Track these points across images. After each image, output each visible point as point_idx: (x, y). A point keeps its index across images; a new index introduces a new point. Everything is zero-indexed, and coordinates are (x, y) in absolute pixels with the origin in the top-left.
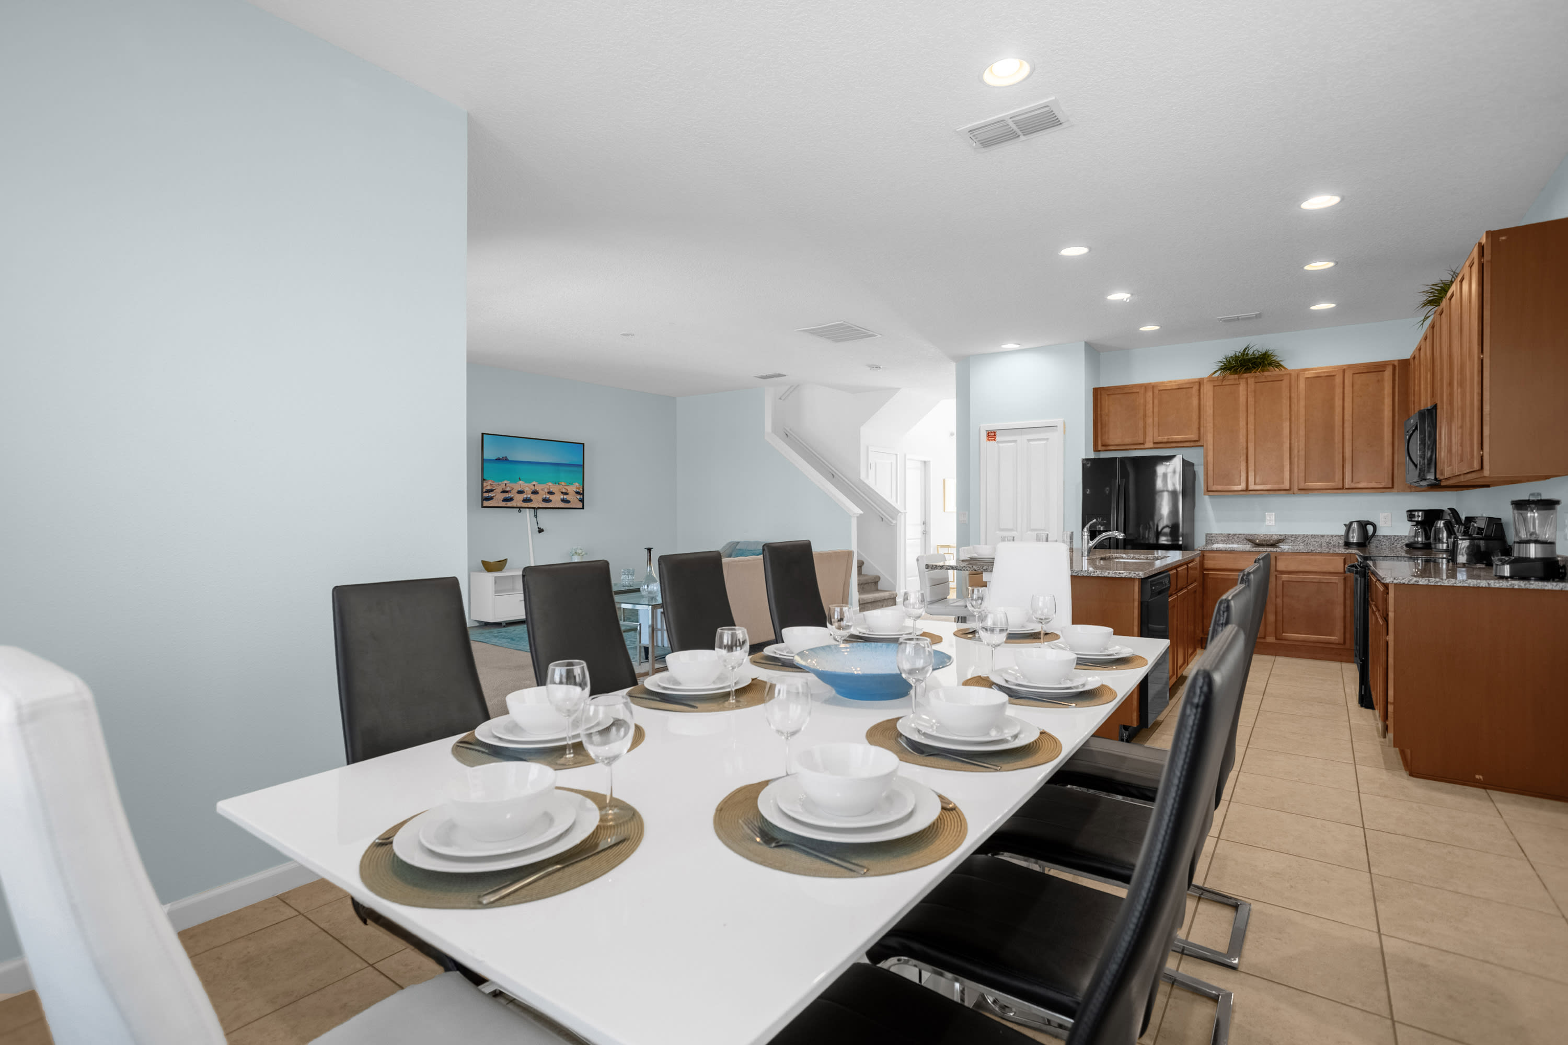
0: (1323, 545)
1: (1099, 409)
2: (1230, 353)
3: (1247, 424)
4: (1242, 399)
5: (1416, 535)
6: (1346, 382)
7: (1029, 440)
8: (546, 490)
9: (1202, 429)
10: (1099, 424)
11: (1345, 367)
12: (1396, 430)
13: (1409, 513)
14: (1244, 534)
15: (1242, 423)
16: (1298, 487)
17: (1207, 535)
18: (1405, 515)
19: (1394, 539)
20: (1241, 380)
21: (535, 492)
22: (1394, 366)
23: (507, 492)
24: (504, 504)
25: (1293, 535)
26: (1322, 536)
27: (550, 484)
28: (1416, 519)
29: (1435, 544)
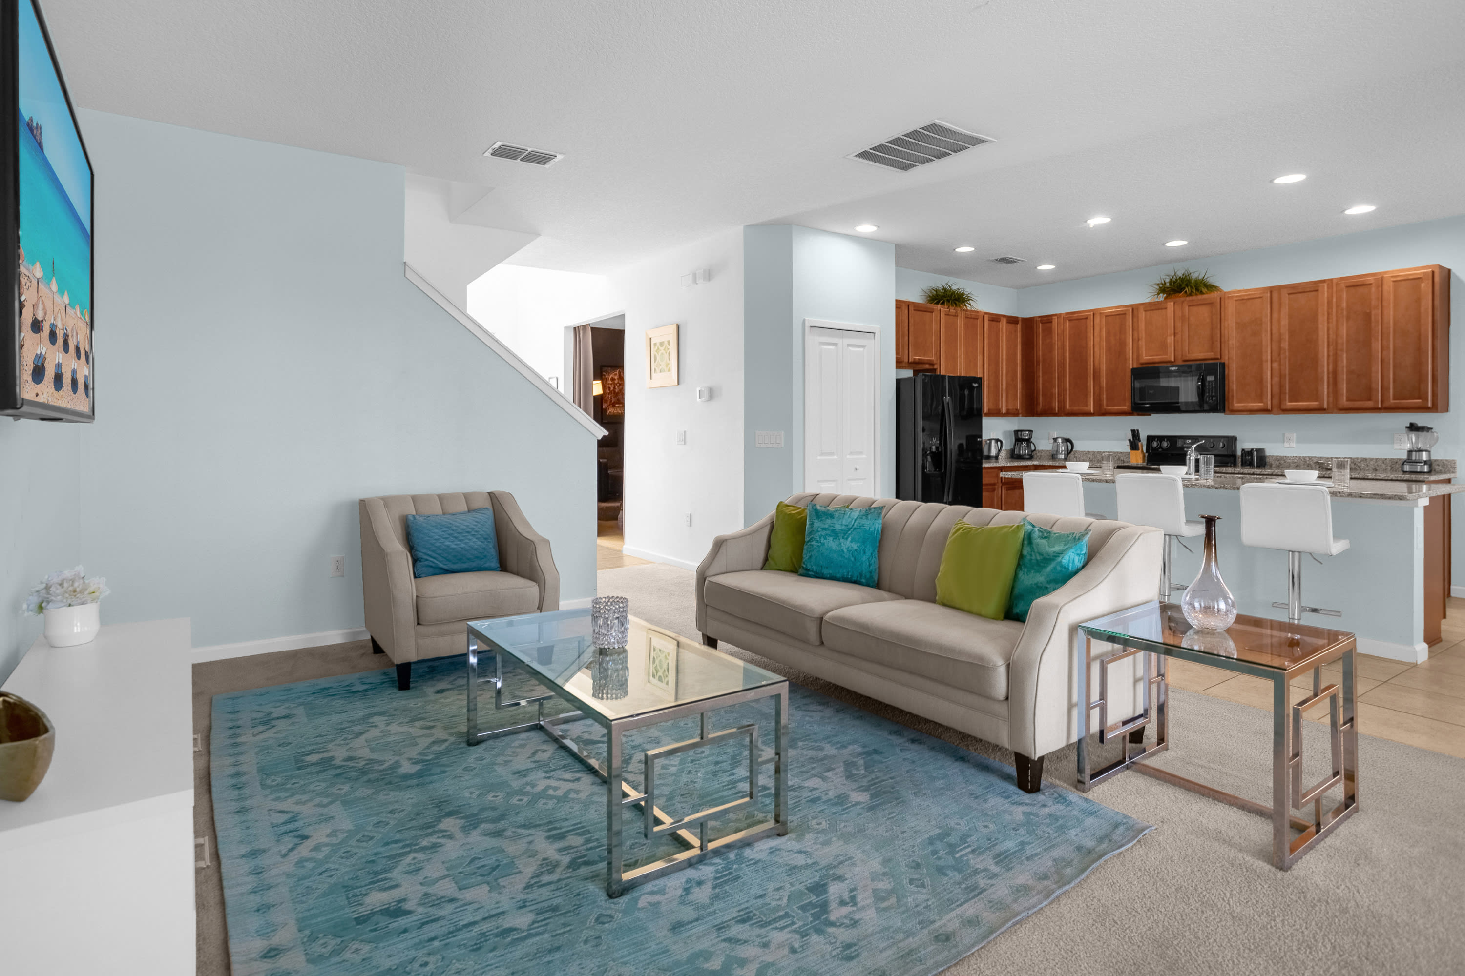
7: (849, 345)
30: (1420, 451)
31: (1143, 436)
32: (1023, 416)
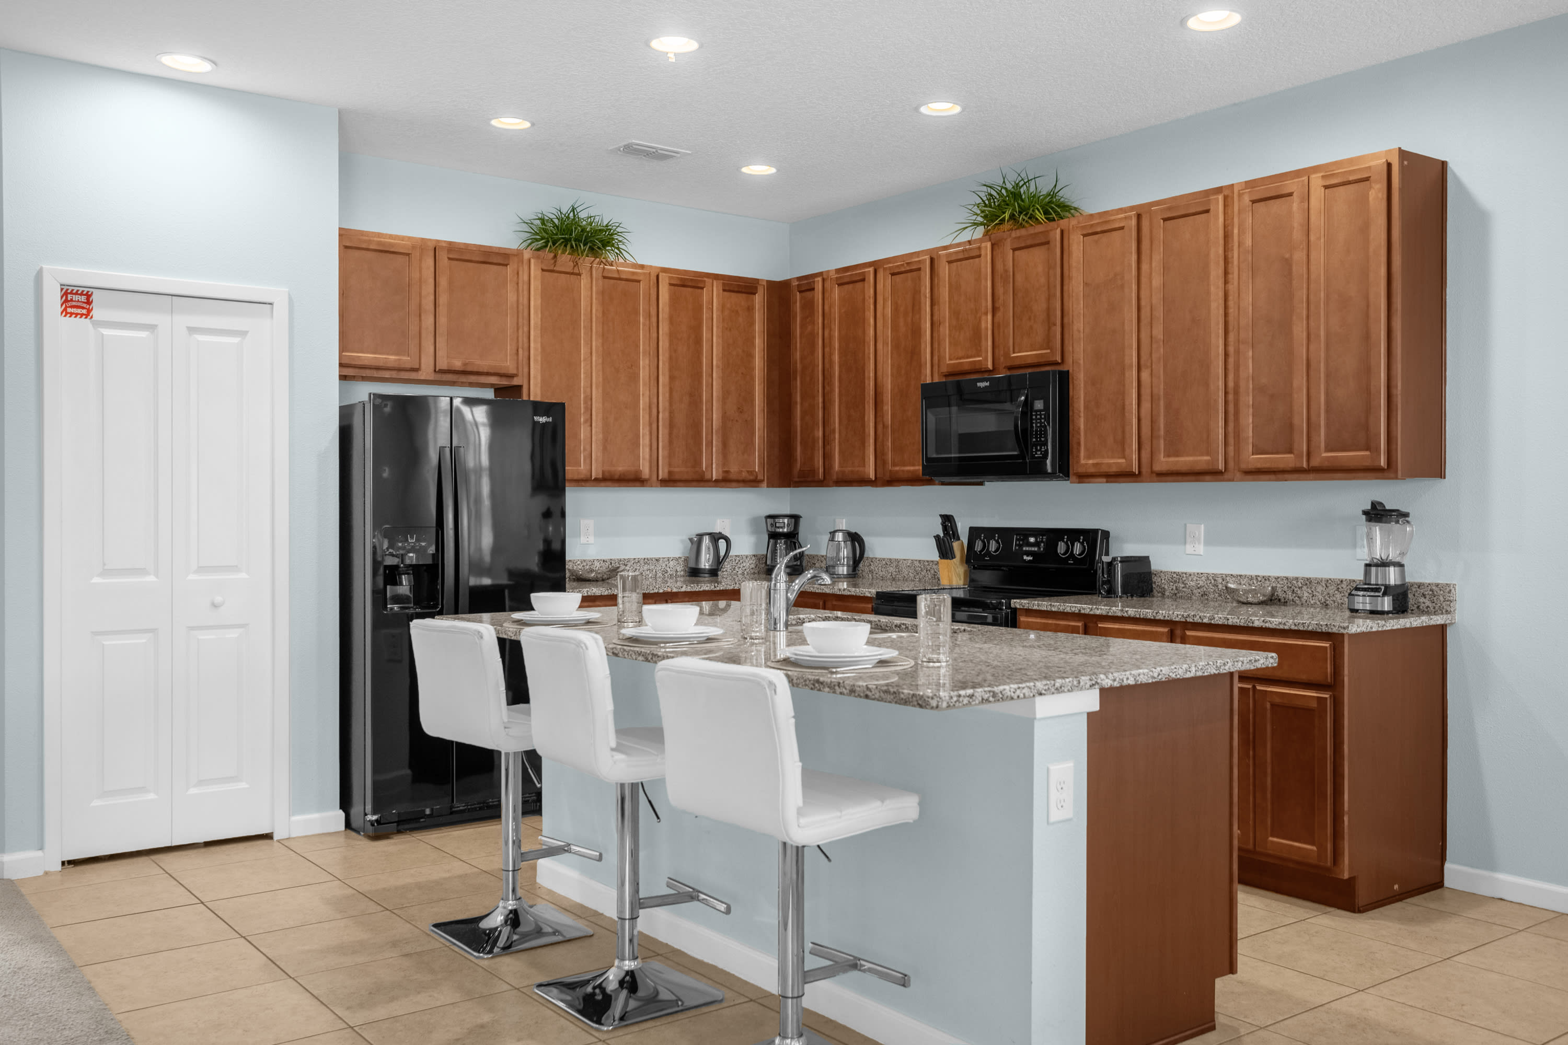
0: (658, 576)
2: (550, 211)
3: (592, 353)
7: (192, 330)
9: (521, 352)
13: (771, 520)
18: (763, 523)
19: (745, 557)
20: (582, 268)
22: (764, 289)
26: (657, 560)
30: (1384, 564)
31: (963, 529)
32: (771, 485)
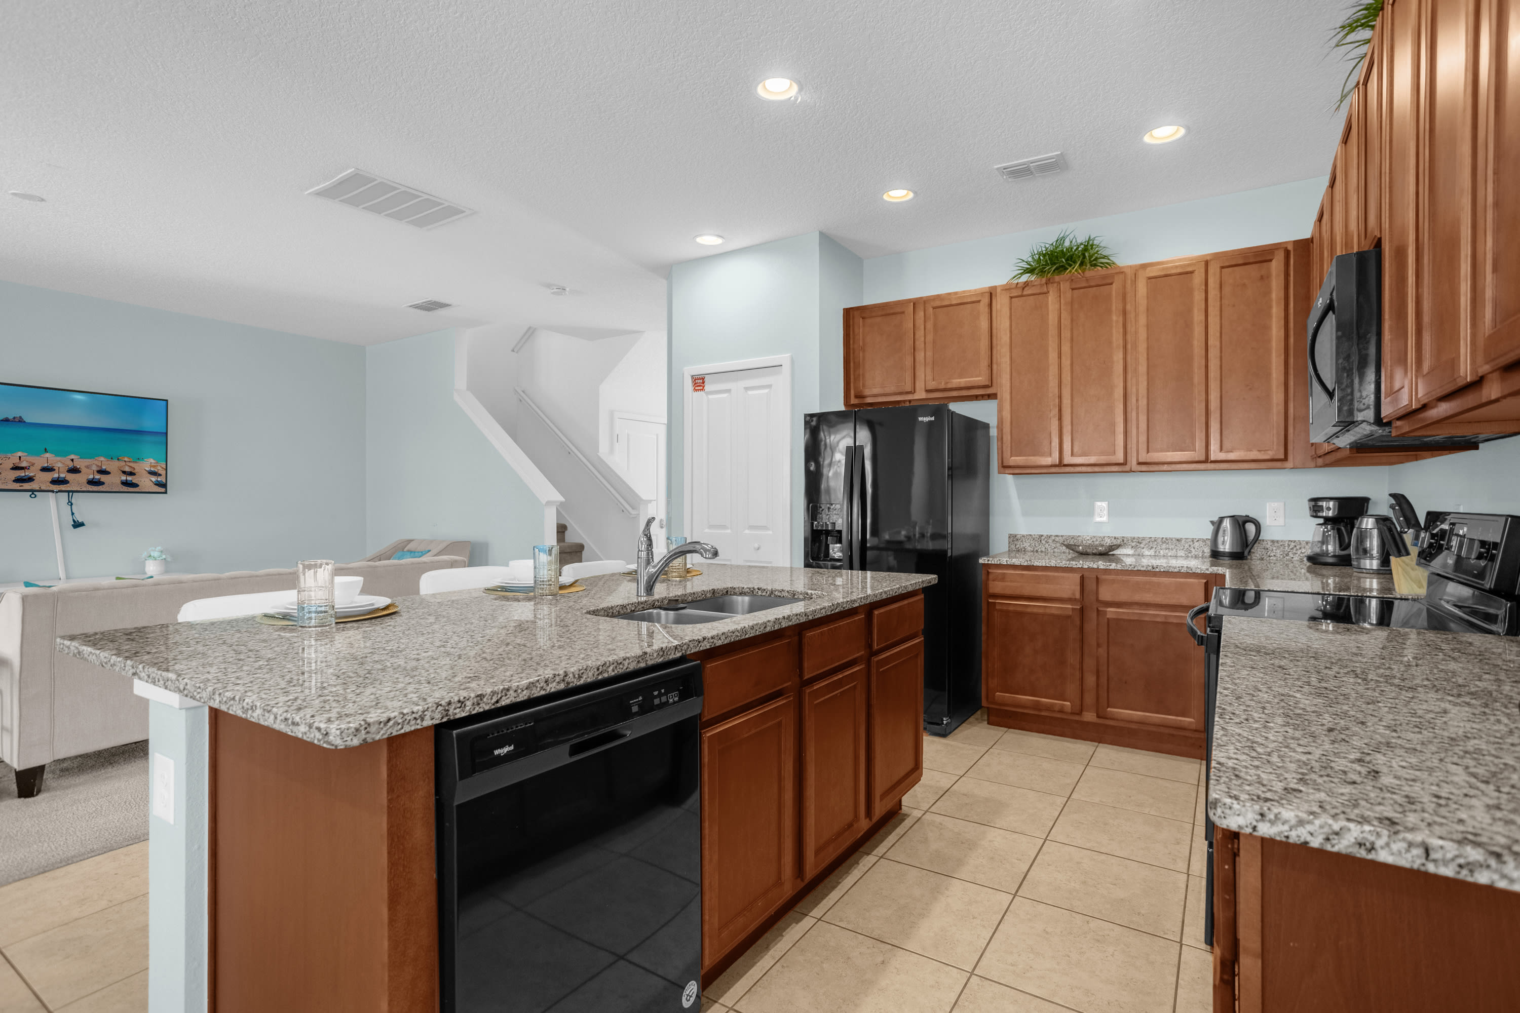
1: (851, 342)
3: (1060, 357)
4: (1052, 318)
5: (1324, 541)
6: (1211, 281)
7: (747, 389)
8: (95, 468)
9: (995, 367)
10: (852, 364)
11: (1208, 258)
12: (1291, 360)
13: (1313, 503)
14: (1062, 536)
15: (1053, 356)
16: (1138, 459)
17: (1010, 536)
18: (1306, 507)
19: (1289, 545)
20: (1050, 286)
21: (74, 470)
22: (1287, 253)
23: (22, 468)
24: (17, 486)
25: (1134, 538)
27: (102, 459)
28: (1324, 514)
29: (1358, 559)
